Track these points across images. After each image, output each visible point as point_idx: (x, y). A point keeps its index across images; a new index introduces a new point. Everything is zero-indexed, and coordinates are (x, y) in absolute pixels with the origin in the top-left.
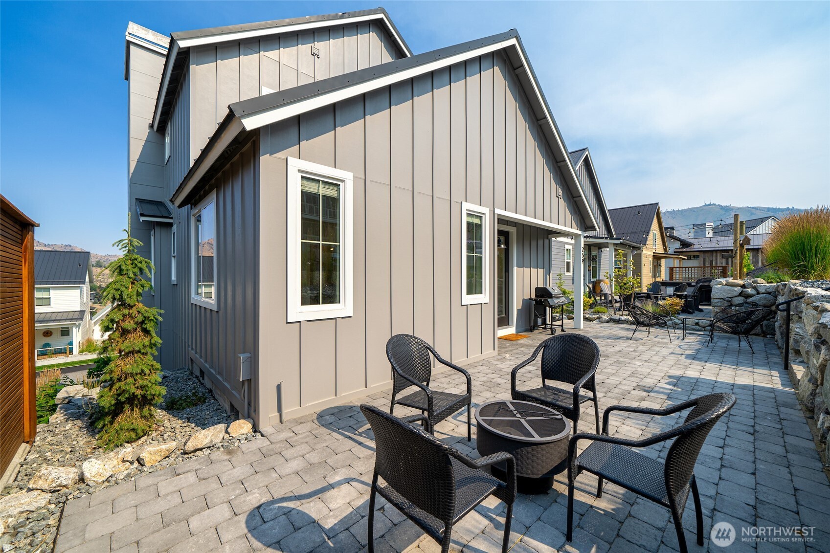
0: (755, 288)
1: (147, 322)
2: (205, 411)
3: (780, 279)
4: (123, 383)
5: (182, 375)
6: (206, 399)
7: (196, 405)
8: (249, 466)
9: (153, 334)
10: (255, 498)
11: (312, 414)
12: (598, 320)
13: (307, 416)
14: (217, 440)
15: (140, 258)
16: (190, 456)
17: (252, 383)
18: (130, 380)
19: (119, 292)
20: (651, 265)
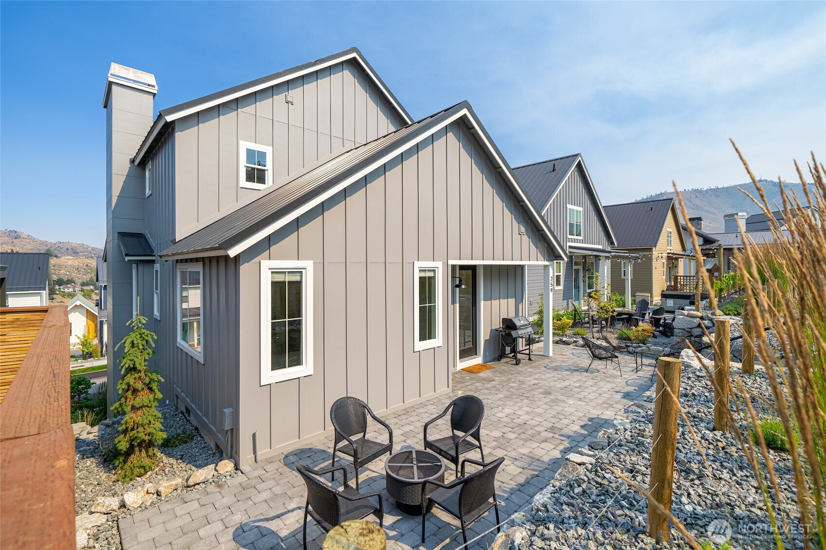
0: (711, 320)
1: (152, 382)
2: (193, 447)
3: (736, 311)
4: (135, 431)
5: (169, 411)
6: (193, 436)
7: (185, 442)
8: (233, 496)
9: (157, 391)
10: (239, 518)
11: (279, 455)
12: (574, 344)
13: (275, 456)
14: (210, 477)
15: (147, 332)
16: (191, 488)
17: (234, 432)
18: (141, 429)
19: (133, 363)
20: (665, 267)
